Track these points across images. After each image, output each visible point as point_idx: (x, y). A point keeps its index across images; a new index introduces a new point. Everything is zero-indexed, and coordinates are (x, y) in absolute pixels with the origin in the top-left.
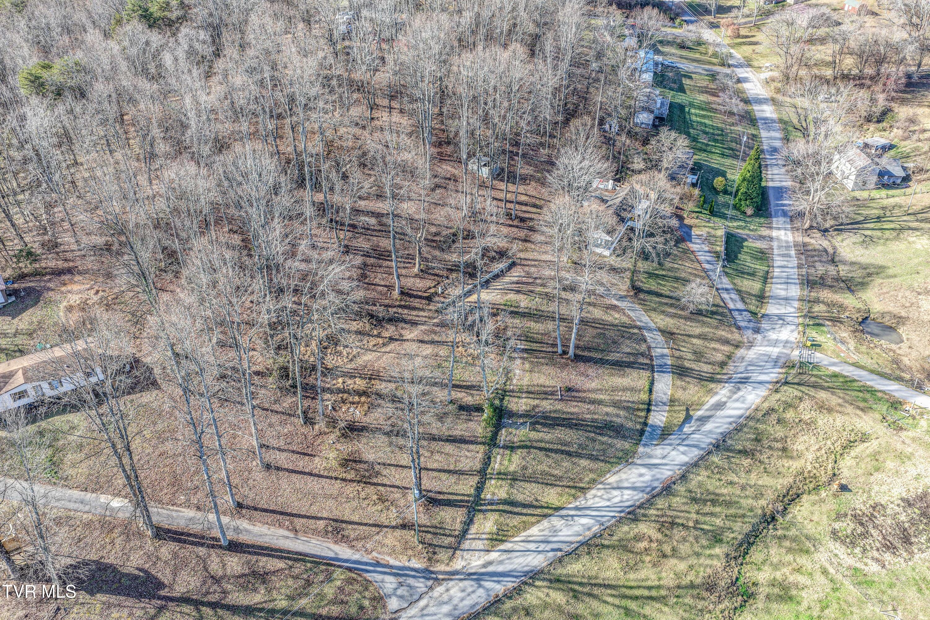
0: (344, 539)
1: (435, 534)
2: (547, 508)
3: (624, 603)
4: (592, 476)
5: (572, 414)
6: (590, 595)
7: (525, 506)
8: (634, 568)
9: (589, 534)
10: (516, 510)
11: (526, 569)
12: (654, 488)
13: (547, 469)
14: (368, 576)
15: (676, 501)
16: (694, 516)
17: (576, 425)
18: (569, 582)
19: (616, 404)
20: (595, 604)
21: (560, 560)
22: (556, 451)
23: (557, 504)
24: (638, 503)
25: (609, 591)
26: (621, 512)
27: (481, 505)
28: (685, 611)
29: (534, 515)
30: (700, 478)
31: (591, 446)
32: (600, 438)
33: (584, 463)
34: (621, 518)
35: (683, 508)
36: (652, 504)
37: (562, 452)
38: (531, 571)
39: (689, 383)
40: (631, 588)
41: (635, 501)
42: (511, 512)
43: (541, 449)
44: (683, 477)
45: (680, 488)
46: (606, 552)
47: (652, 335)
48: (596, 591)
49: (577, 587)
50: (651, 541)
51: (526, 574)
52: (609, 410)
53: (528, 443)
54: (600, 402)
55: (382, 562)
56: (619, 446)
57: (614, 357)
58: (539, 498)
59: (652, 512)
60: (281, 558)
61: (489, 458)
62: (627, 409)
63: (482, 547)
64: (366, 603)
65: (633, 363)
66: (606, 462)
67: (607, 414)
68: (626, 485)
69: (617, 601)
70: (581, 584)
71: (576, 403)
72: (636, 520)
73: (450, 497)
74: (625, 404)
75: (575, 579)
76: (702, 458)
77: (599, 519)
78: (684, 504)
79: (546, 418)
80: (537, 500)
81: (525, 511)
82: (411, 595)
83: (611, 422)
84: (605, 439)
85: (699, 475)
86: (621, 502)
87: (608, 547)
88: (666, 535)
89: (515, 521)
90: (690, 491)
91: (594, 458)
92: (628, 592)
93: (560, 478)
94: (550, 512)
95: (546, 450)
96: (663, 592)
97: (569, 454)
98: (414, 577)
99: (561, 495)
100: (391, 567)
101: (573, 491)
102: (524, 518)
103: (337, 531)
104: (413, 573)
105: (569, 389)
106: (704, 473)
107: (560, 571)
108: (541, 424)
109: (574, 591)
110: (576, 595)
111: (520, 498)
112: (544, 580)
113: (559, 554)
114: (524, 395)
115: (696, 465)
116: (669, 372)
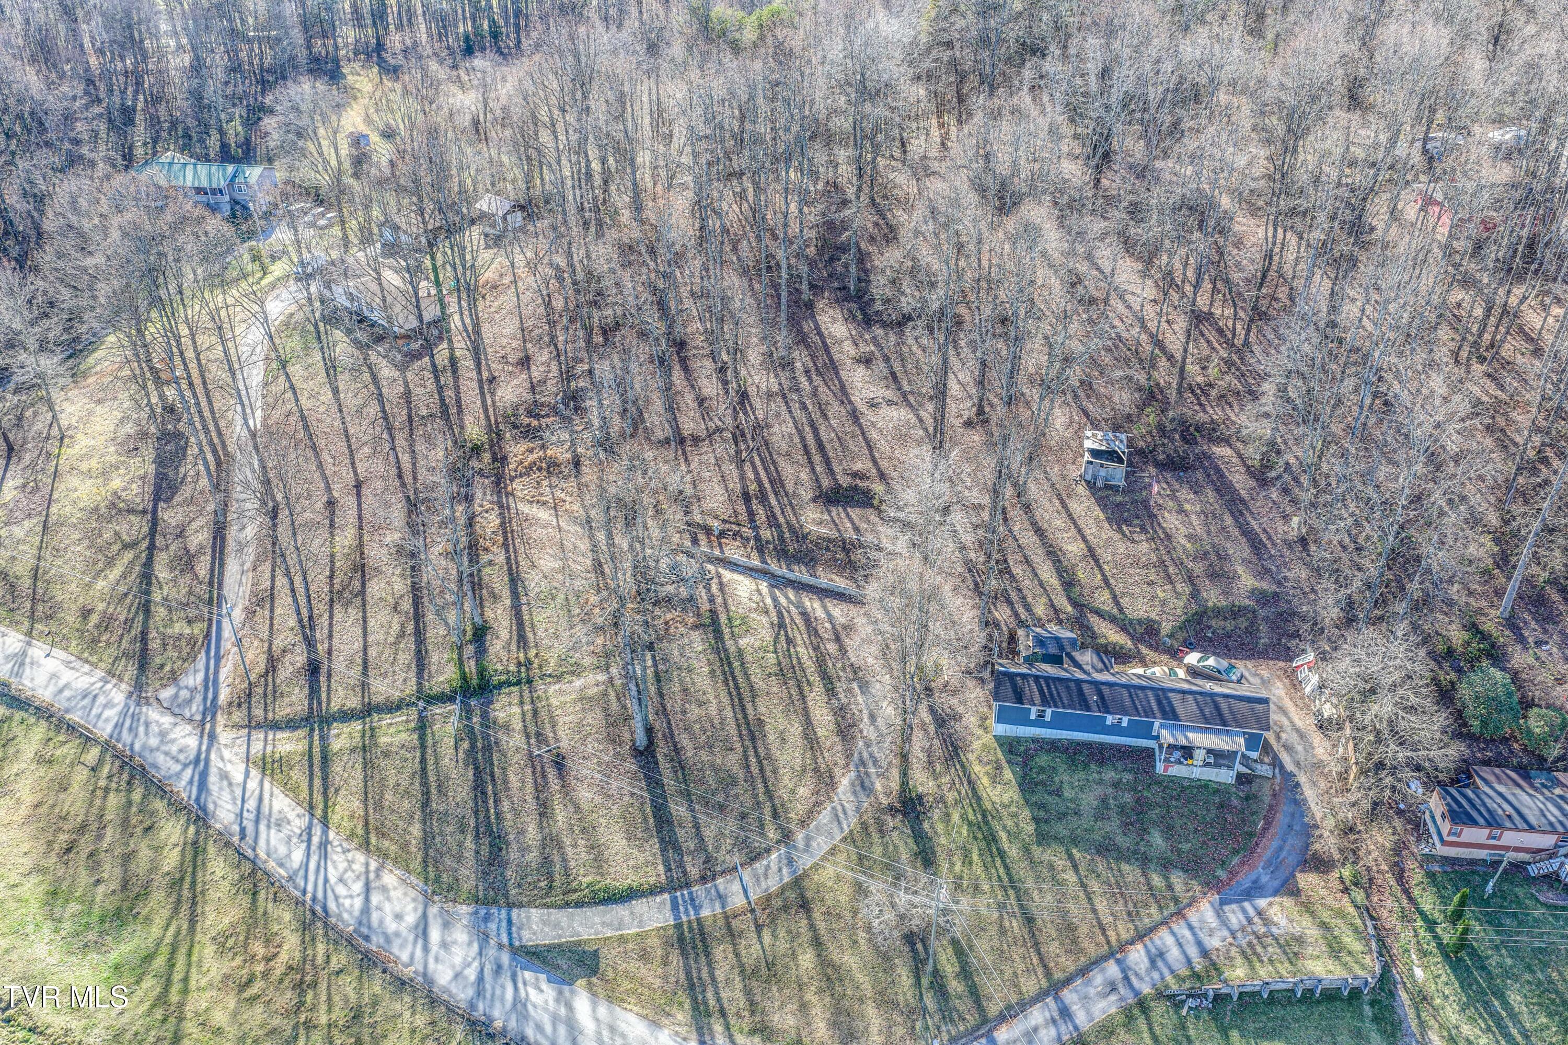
0: (250, 613)
1: (265, 695)
2: (326, 807)
3: (165, 950)
4: (393, 848)
5: (506, 781)
6: (179, 902)
7: (325, 779)
8: (222, 949)
9: (271, 865)
10: (317, 770)
11: (211, 807)
12: (367, 938)
13: (391, 783)
14: (202, 656)
15: (347, 985)
16: (323, 1020)
17: (484, 793)
18: (195, 868)
19: (550, 841)
20: (166, 912)
21: (228, 844)
22: (425, 784)
23: (334, 818)
24: (333, 920)
25: (185, 927)
26: (314, 899)
27: (321, 729)
28: (136, 1034)
29: (311, 795)
30: (407, 1014)
31: (449, 829)
32: (470, 838)
33: (416, 830)
34: (303, 903)
35: (336, 999)
36: (336, 943)
37: (427, 793)
38: (206, 814)
39: (666, 963)
40: (189, 954)
41: (339, 916)
42: (311, 766)
43: (423, 760)
44: (401, 984)
45: (377, 985)
46: (246, 901)
47: (774, 867)
48: (185, 907)
49: (188, 879)
50: (268, 960)
51: (204, 809)
52: (532, 832)
53: (430, 743)
54: (544, 812)
55: (223, 661)
56: (464, 872)
57: (678, 809)
58: (343, 792)
59: (321, 948)
60: (212, 570)
61: (398, 708)
62: (546, 862)
63: (253, 751)
64: (167, 668)
65: (677, 849)
66: (425, 862)
67: (521, 832)
68: (375, 899)
69: (168, 939)
70: (193, 883)
71: (530, 780)
72: (305, 927)
73: (324, 689)
74: (556, 858)
75: (200, 874)
76: (450, 1009)
77: (302, 873)
78: (346, 1000)
79: (487, 748)
80: (337, 791)
81: (317, 782)
82: (179, 706)
83: (508, 844)
84: (469, 844)
85: (413, 1014)
86: (337, 898)
87: (254, 901)
88: (281, 981)
89: (298, 775)
90: (375, 1004)
91: (427, 840)
92: (183, 950)
93: (379, 806)
94: (319, 812)
95: (424, 770)
96: (174, 997)
97: (425, 804)
98: (205, 699)
99: (352, 817)
100: (216, 672)
101: (360, 831)
102: (305, 786)
103: (260, 603)
104: (210, 696)
105: (559, 763)
106: (420, 1020)
107: (212, 849)
108: (473, 746)
109: (182, 879)
110: (176, 883)
111: (337, 768)
112: (197, 833)
113: (236, 839)
114: (528, 707)
115: (433, 1001)
116: (677, 917)
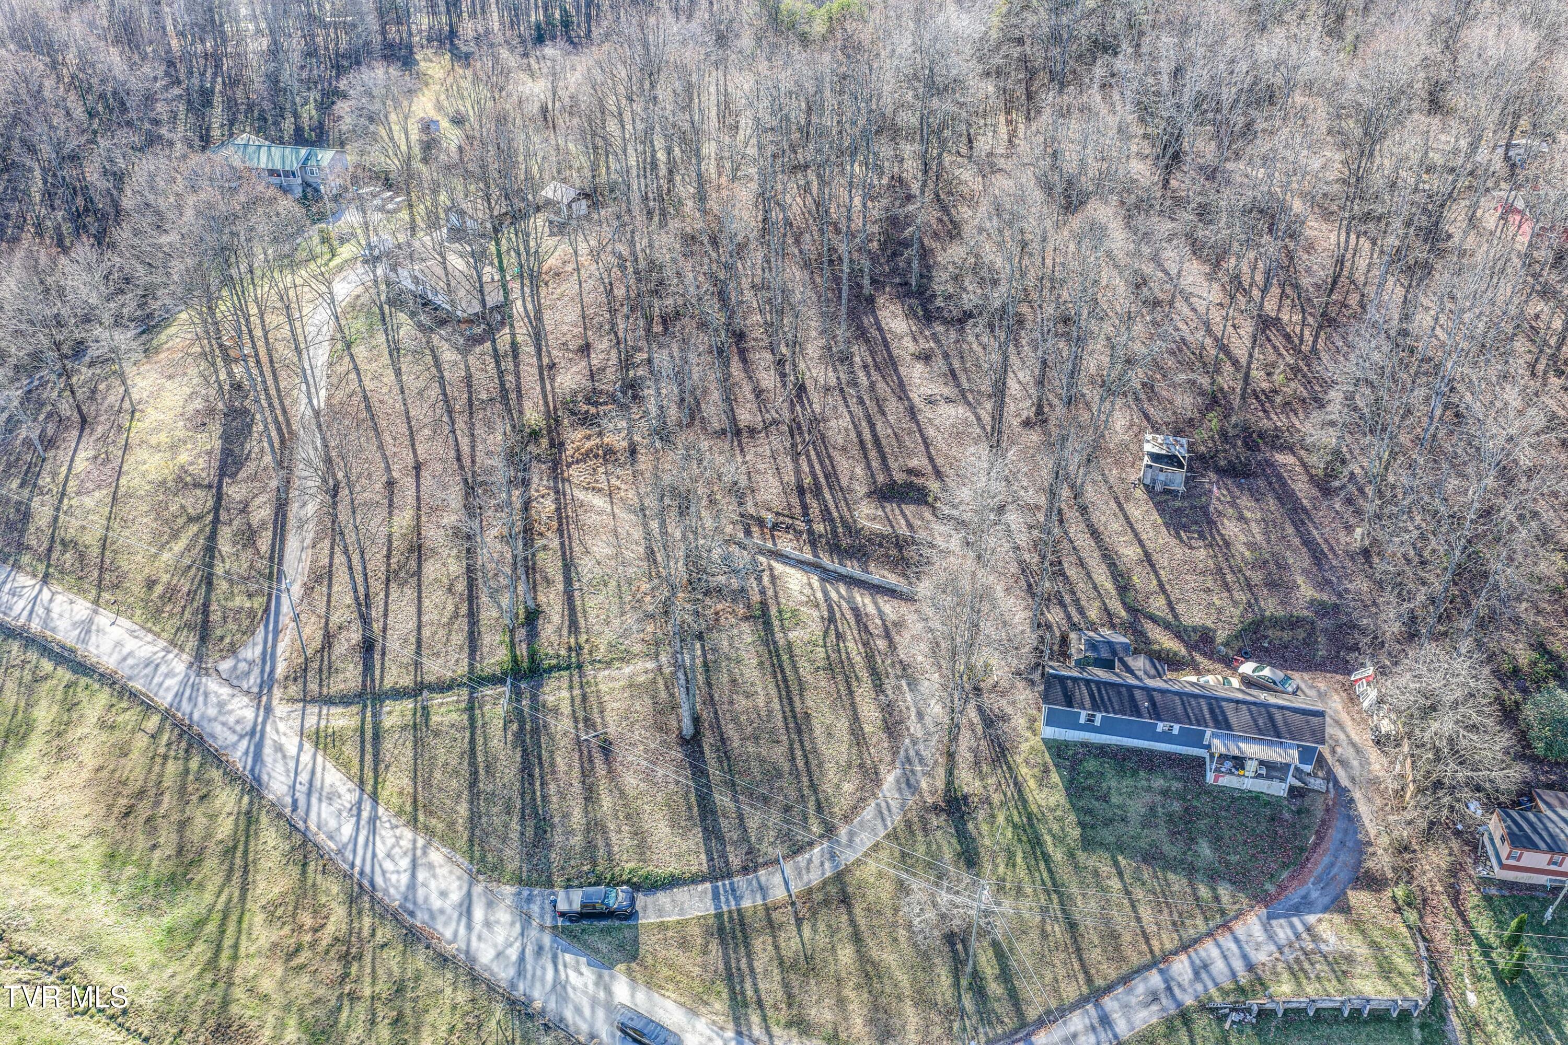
0: (308, 589)
1: (321, 670)
2: (376, 782)
3: (216, 917)
4: (440, 827)
5: (553, 765)
6: (231, 870)
7: (376, 755)
8: (271, 919)
9: (321, 838)
10: (368, 747)
11: (265, 778)
12: (412, 914)
13: (440, 762)
14: (261, 630)
15: (392, 959)
16: (367, 992)
17: (531, 776)
18: (247, 837)
19: (594, 826)
20: (219, 879)
21: (280, 815)
22: (473, 764)
23: (384, 794)
24: (380, 895)
25: (237, 894)
26: (362, 873)
27: (373, 706)
28: (186, 997)
29: (362, 770)
30: (449, 991)
31: (495, 810)
32: (515, 819)
33: (463, 809)
34: (351, 876)
35: (380, 972)
36: (382, 917)
37: (474, 774)
38: (260, 785)
39: (705, 952)
40: (240, 922)
41: (386, 891)
42: (363, 742)
43: (472, 741)
44: (443, 960)
45: (420, 960)
46: (295, 871)
47: (816, 861)
48: (237, 875)
49: (241, 848)
50: (316, 931)
51: (258, 780)
52: (577, 817)
53: (479, 723)
54: (590, 796)
55: (281, 636)
56: (509, 852)
57: (722, 799)
58: (393, 769)
59: (367, 921)
60: (273, 545)
61: (450, 688)
62: (590, 846)
63: (307, 725)
64: (227, 640)
65: (720, 838)
66: (471, 841)
67: (566, 816)
68: (421, 875)
69: (220, 906)
70: (246, 852)
71: (576, 764)
72: (352, 900)
73: (378, 666)
74: (600, 843)
75: (252, 844)
76: (491, 988)
77: (350, 847)
78: (390, 974)
79: (536, 731)
80: (387, 767)
81: (368, 758)
82: (237, 677)
83: (553, 826)
84: (515, 825)
85: (455, 990)
86: (384, 873)
87: (304, 872)
88: (327, 952)
89: (350, 750)
90: (417, 979)
91: (474, 818)
92: (234, 918)
93: (428, 784)
94: (369, 788)
95: (473, 750)
96: (224, 963)
97: (473, 783)
98: (262, 671)
99: (401, 793)
100: (274, 646)
101: (408, 808)
102: (356, 761)
103: (318, 580)
104: (267, 669)
105: (606, 748)
106: (462, 997)
107: (264, 820)
108: (522, 728)
109: (235, 847)
110: (229, 852)
111: (388, 744)
112: (251, 803)
113: (288, 811)
114: (577, 692)
115: (474, 979)
116: (718, 906)
